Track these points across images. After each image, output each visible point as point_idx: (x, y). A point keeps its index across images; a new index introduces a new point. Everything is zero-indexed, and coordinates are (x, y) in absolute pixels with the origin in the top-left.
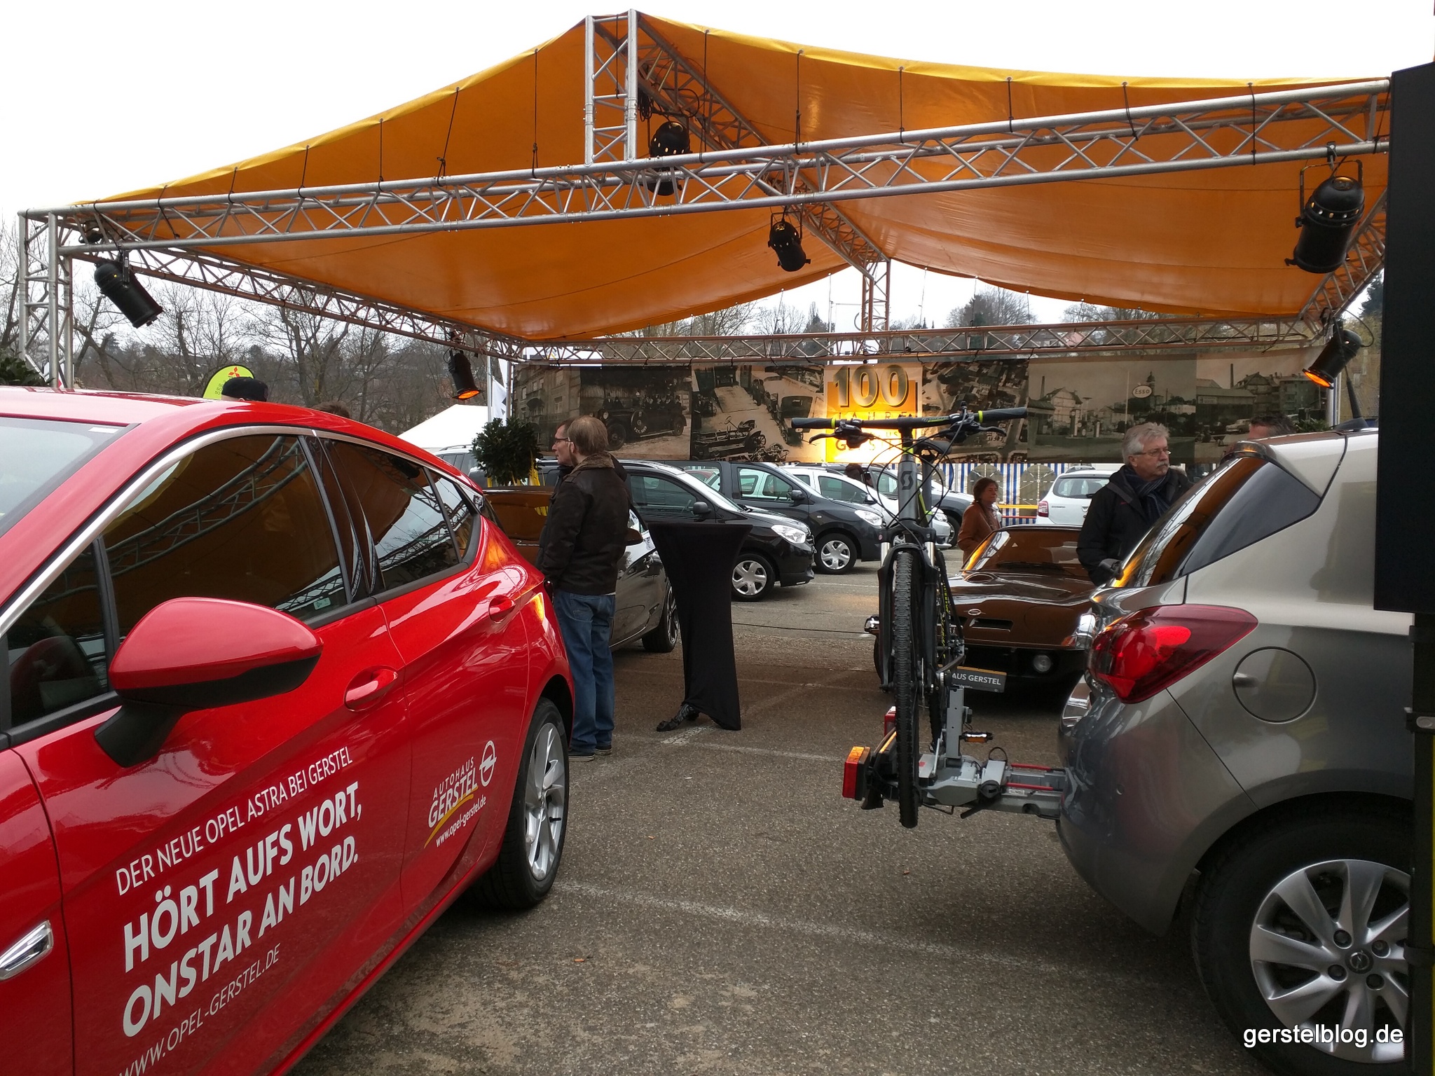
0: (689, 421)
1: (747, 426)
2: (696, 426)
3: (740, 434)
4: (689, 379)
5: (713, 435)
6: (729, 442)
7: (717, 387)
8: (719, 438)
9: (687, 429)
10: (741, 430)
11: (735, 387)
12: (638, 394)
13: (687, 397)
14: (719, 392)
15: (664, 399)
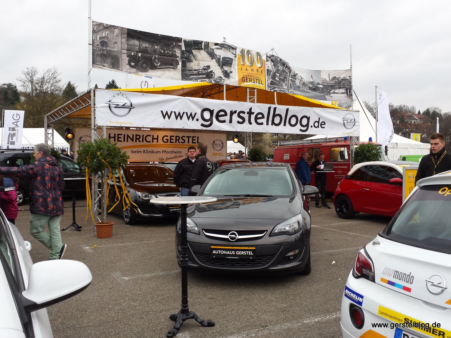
0: (180, 63)
1: (207, 68)
2: (184, 65)
3: (204, 71)
4: (180, 44)
5: (192, 70)
6: (199, 74)
7: (194, 49)
8: (195, 72)
9: (180, 66)
10: (204, 69)
11: (201, 50)
12: (156, 47)
13: (179, 52)
14: (195, 52)
15: (169, 51)
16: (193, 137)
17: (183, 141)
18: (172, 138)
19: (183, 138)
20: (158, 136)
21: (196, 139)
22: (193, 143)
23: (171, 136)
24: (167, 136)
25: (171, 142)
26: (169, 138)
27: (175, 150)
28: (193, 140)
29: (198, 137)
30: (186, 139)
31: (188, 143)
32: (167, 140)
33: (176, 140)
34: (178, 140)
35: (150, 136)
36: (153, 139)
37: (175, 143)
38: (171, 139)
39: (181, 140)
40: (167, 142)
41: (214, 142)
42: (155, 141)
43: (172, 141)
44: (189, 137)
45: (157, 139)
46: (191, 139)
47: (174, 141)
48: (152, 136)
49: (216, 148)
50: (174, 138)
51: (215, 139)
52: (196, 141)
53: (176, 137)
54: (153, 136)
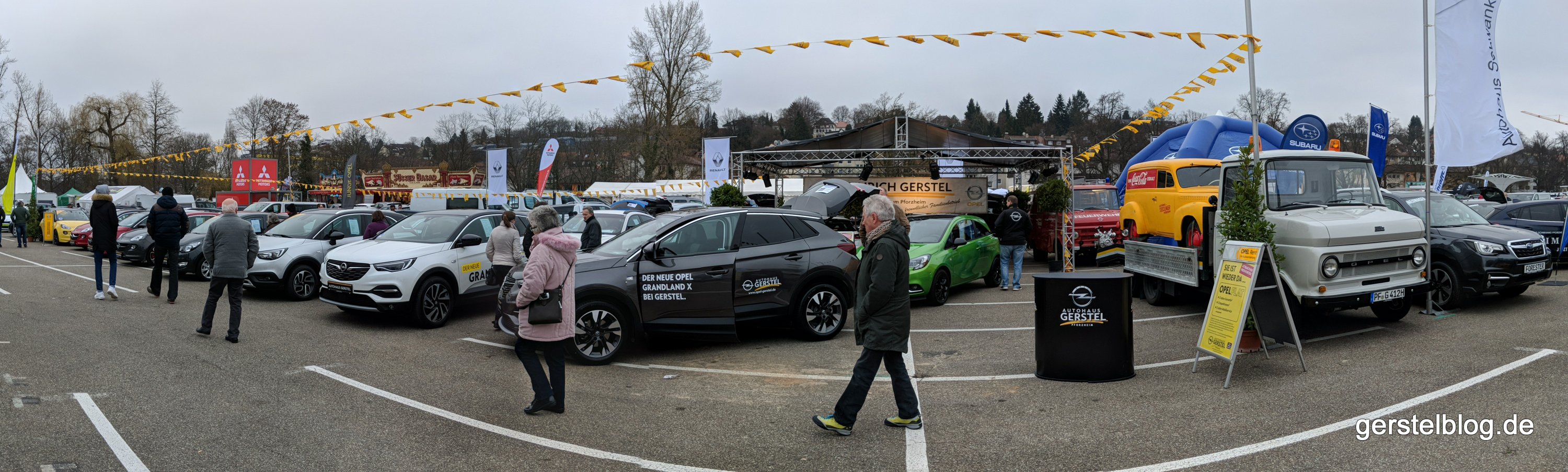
16: (940, 184)
17: (927, 189)
18: (913, 185)
19: (927, 185)
20: (895, 184)
21: (945, 185)
22: (940, 190)
23: (911, 184)
24: (907, 184)
25: (911, 190)
26: (909, 186)
27: (917, 199)
28: (940, 187)
29: (947, 184)
30: (931, 186)
31: (934, 190)
32: (907, 188)
33: (918, 187)
34: (921, 188)
35: (885, 183)
36: (889, 187)
37: (916, 191)
38: (911, 187)
39: (924, 188)
40: (907, 190)
41: (969, 189)
42: (892, 189)
43: (913, 189)
44: (934, 184)
45: (894, 187)
46: (937, 186)
47: (915, 188)
48: (887, 184)
49: (972, 196)
50: (916, 185)
51: (970, 185)
52: (944, 188)
53: (918, 184)
54: (889, 184)
